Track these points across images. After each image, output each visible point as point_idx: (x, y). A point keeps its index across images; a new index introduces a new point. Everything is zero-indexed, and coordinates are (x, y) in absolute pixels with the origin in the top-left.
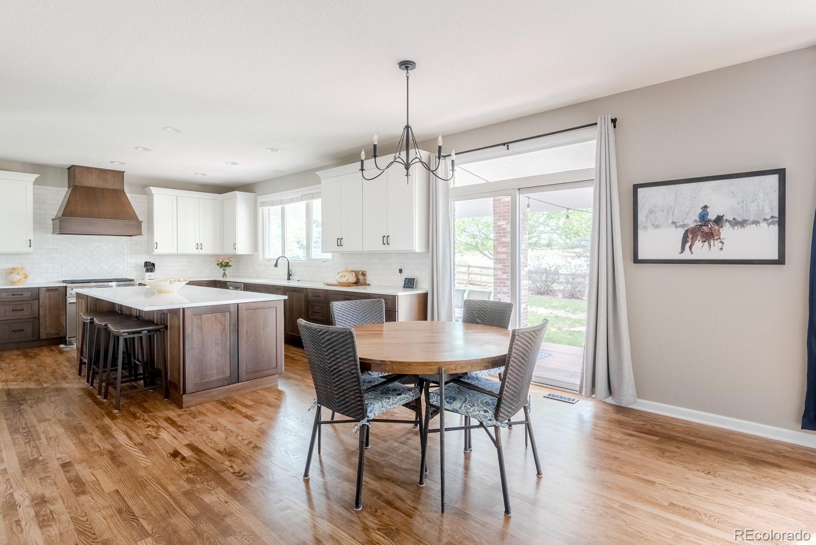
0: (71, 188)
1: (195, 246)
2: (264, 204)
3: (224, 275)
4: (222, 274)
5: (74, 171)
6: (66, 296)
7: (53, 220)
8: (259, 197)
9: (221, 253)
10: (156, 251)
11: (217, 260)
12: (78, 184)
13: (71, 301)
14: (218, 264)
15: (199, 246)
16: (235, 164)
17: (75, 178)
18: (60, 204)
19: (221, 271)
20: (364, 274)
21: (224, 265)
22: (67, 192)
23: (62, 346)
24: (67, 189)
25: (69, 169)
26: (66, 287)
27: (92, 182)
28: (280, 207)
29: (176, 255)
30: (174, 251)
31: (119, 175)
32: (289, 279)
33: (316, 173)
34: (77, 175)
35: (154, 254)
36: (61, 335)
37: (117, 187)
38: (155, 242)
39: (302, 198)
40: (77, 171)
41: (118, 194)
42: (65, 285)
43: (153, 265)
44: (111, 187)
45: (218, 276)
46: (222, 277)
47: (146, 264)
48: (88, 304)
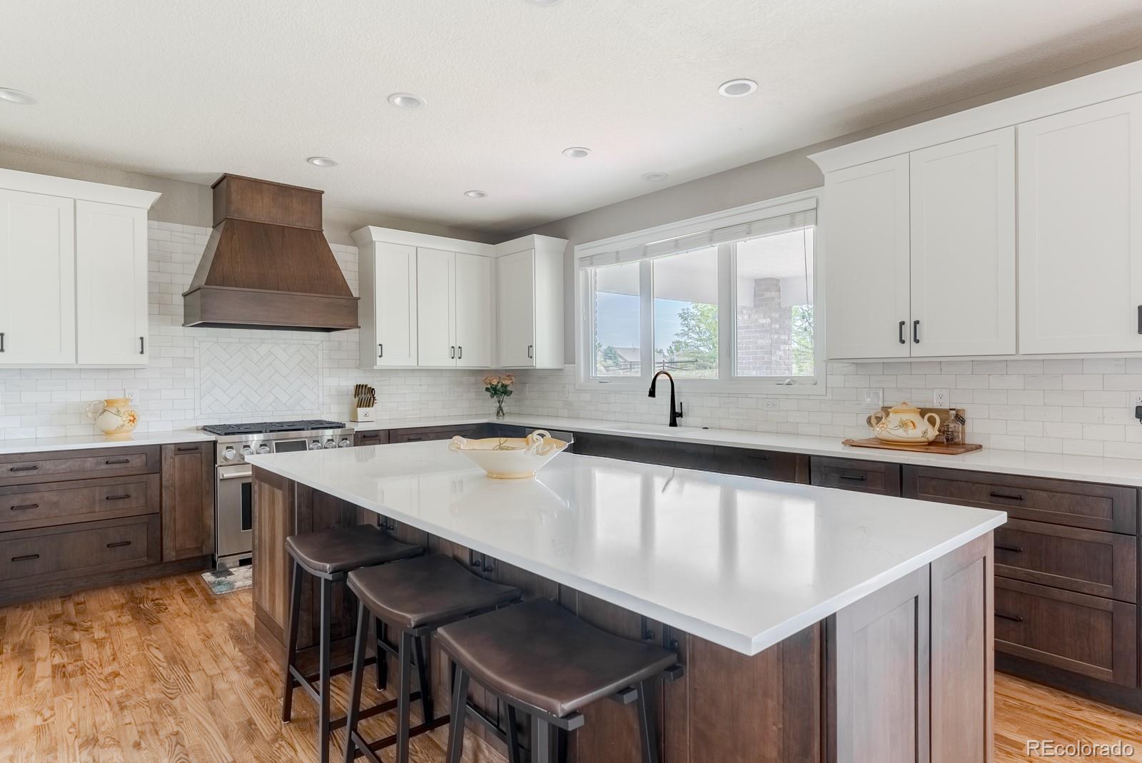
0: (222, 225)
1: (447, 352)
2: (591, 260)
3: (500, 411)
4: (494, 410)
5: (228, 186)
6: (215, 462)
7: (185, 295)
8: (577, 248)
9: (494, 367)
10: (381, 363)
11: (488, 381)
12: (236, 217)
13: (226, 476)
14: (487, 389)
15: (456, 352)
16: (581, 153)
17: (229, 202)
18: (198, 262)
19: (493, 404)
20: (960, 418)
21: (498, 391)
22: (212, 237)
23: (208, 577)
24: (212, 229)
25: (214, 187)
26: (215, 443)
27: (261, 211)
28: (635, 265)
29: (414, 370)
30: (411, 363)
31: (313, 198)
32: (673, 423)
33: (809, 157)
34: (235, 197)
35: (375, 367)
36: (206, 551)
37: (309, 224)
38: (378, 343)
39: (711, 237)
40: (234, 187)
41: (312, 238)
42: (212, 437)
43: (372, 391)
44: (298, 225)
45: (485, 413)
46: (495, 417)
47: (359, 389)
48: (293, 502)
